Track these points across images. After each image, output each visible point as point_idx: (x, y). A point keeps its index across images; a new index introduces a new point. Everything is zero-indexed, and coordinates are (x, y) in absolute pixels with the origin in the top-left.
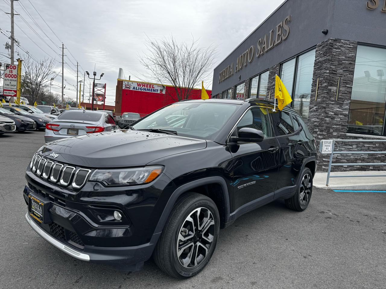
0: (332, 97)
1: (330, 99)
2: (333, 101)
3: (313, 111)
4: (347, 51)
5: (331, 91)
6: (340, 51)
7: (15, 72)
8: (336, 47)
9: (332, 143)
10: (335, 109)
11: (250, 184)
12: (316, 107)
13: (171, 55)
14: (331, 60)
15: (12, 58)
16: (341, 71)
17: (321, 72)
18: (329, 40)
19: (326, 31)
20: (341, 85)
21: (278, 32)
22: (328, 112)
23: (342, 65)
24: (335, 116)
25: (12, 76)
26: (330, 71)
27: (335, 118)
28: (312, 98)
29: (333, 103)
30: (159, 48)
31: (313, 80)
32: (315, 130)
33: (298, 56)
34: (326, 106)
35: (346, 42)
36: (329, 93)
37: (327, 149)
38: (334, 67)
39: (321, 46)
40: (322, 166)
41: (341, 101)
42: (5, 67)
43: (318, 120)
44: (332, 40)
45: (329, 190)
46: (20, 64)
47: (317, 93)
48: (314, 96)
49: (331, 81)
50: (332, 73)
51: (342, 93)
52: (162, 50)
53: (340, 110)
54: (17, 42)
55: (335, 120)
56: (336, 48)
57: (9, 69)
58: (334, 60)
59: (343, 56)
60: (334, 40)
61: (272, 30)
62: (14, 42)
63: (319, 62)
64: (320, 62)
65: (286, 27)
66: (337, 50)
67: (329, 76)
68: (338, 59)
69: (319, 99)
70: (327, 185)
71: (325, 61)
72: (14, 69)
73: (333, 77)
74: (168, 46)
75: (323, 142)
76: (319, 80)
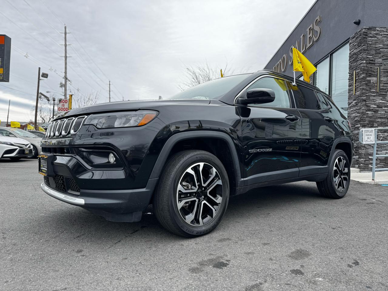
0: (372, 89)
1: (370, 91)
2: (374, 93)
3: (353, 106)
4: (385, 39)
5: (370, 82)
6: (376, 39)
7: (66, 106)
8: (371, 35)
9: (374, 131)
10: (377, 102)
11: (265, 151)
12: (355, 102)
13: (206, 78)
14: (367, 50)
15: (65, 95)
16: (380, 60)
17: (357, 64)
18: (362, 30)
19: (358, 21)
20: (381, 75)
21: (309, 34)
22: (369, 105)
23: (380, 54)
24: (378, 108)
25: (64, 109)
26: (367, 61)
27: (378, 111)
28: (351, 93)
29: (374, 94)
30: (194, 73)
31: (350, 73)
32: (356, 126)
33: (331, 54)
34: (367, 99)
35: (382, 29)
36: (369, 85)
37: (368, 138)
38: (371, 57)
39: (354, 37)
40: (368, 164)
41: (383, 92)
42: (59, 102)
43: (359, 115)
44: (365, 29)
45: (376, 184)
46: (71, 98)
47: (355, 86)
48: (352, 90)
49: (370, 72)
50: (370, 63)
51: (384, 83)
52: (197, 75)
53: (384, 102)
54: (69, 81)
55: (379, 113)
56: (371, 37)
57: (62, 103)
58: (370, 49)
59: (380, 44)
60: (368, 29)
61: (303, 34)
62: (67, 81)
63: (353, 54)
64: (355, 54)
65: (317, 28)
66: (373, 39)
67: (366, 66)
68: (375, 48)
69: (357, 93)
70: (373, 180)
71: (360, 52)
72: (66, 103)
73: (371, 67)
74: (203, 70)
75: (364, 131)
76: (355, 73)
